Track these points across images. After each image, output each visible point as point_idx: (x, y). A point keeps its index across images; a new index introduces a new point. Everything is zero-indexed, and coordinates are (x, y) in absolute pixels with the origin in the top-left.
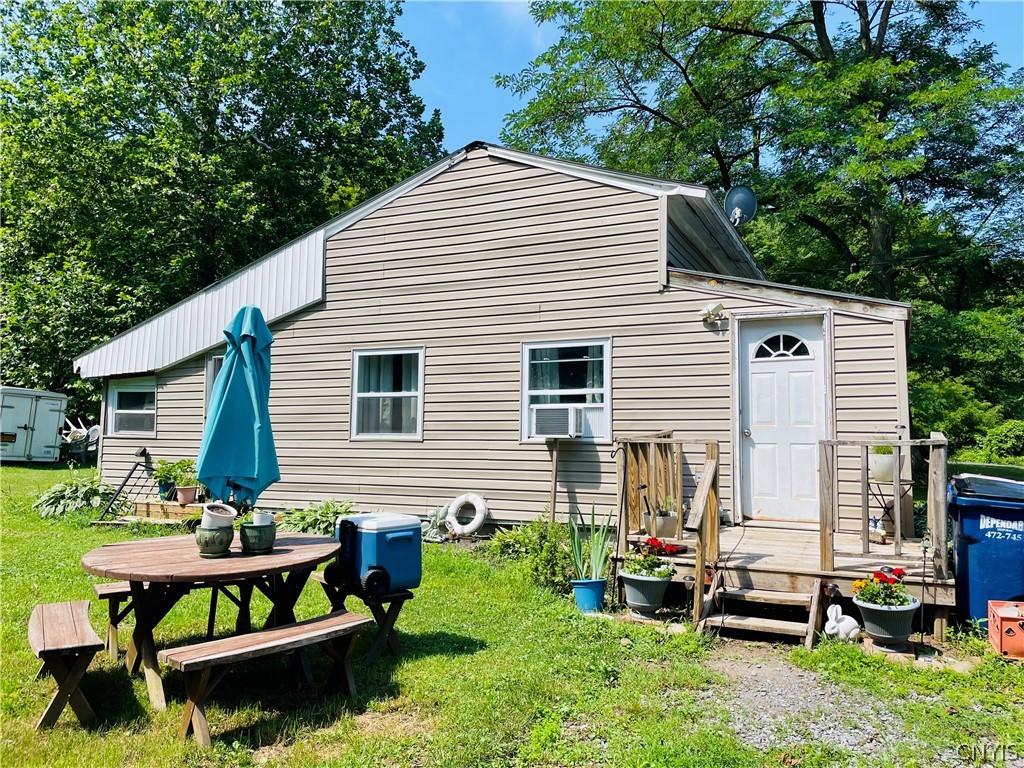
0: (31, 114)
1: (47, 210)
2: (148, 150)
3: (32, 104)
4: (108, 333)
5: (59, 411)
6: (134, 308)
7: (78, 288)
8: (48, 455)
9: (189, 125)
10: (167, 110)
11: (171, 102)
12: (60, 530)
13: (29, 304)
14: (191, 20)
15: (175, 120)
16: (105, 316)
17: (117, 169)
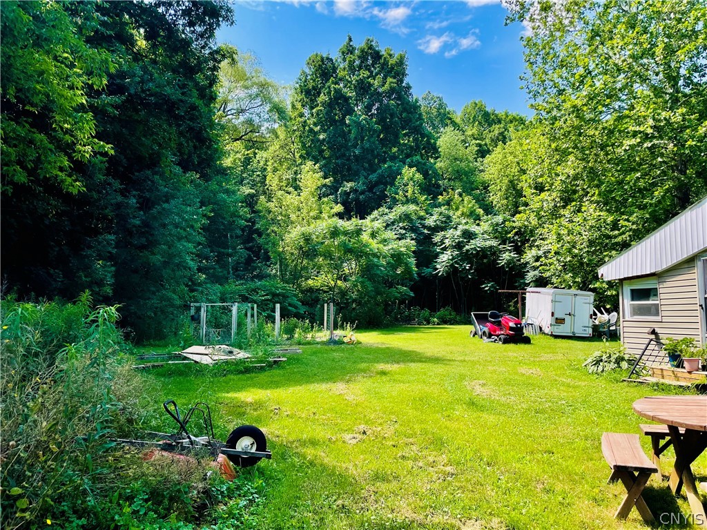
0: (555, 119)
1: (569, 176)
2: (632, 119)
3: (555, 112)
4: (614, 249)
5: (589, 304)
6: (631, 230)
7: (591, 223)
8: (585, 332)
9: (658, 92)
10: (641, 87)
11: (644, 80)
12: (602, 383)
13: (564, 237)
14: (652, 18)
15: (648, 93)
16: (611, 238)
17: (611, 138)
